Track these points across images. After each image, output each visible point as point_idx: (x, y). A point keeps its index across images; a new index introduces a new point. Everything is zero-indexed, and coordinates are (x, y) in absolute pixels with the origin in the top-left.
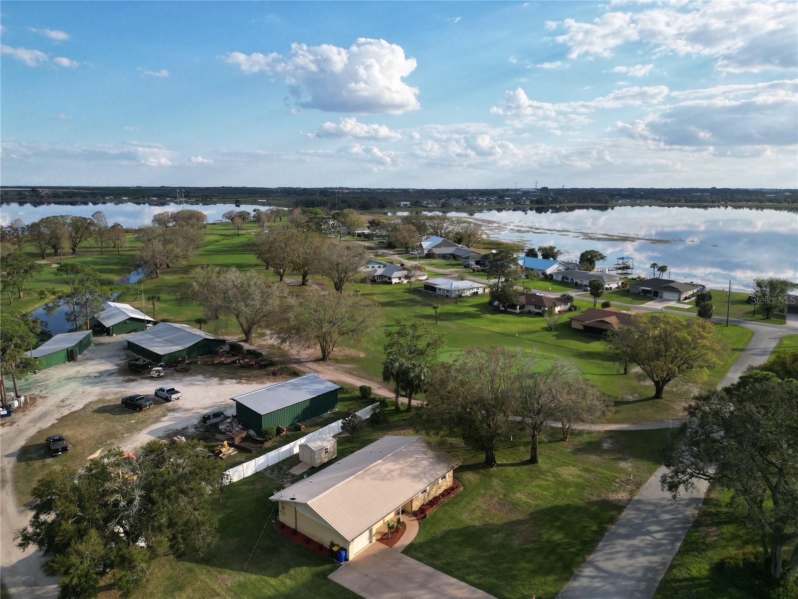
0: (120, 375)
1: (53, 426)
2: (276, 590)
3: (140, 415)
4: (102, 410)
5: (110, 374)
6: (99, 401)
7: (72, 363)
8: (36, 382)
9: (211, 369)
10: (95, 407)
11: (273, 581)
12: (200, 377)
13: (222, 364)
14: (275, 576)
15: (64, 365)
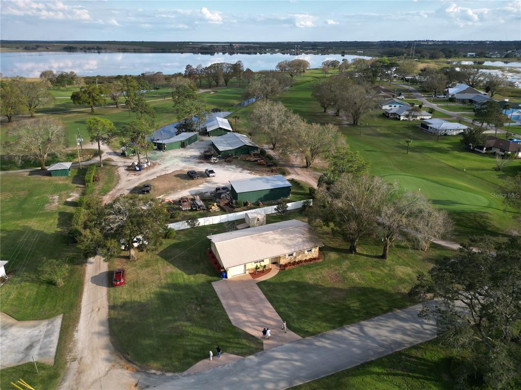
0: (198, 159)
1: (153, 179)
2: (184, 281)
3: (191, 181)
4: (177, 176)
5: (195, 157)
6: (181, 171)
7: (183, 149)
8: (162, 156)
9: (242, 162)
10: (176, 174)
11: (186, 276)
12: (234, 167)
13: (249, 161)
14: (189, 274)
15: (179, 150)
